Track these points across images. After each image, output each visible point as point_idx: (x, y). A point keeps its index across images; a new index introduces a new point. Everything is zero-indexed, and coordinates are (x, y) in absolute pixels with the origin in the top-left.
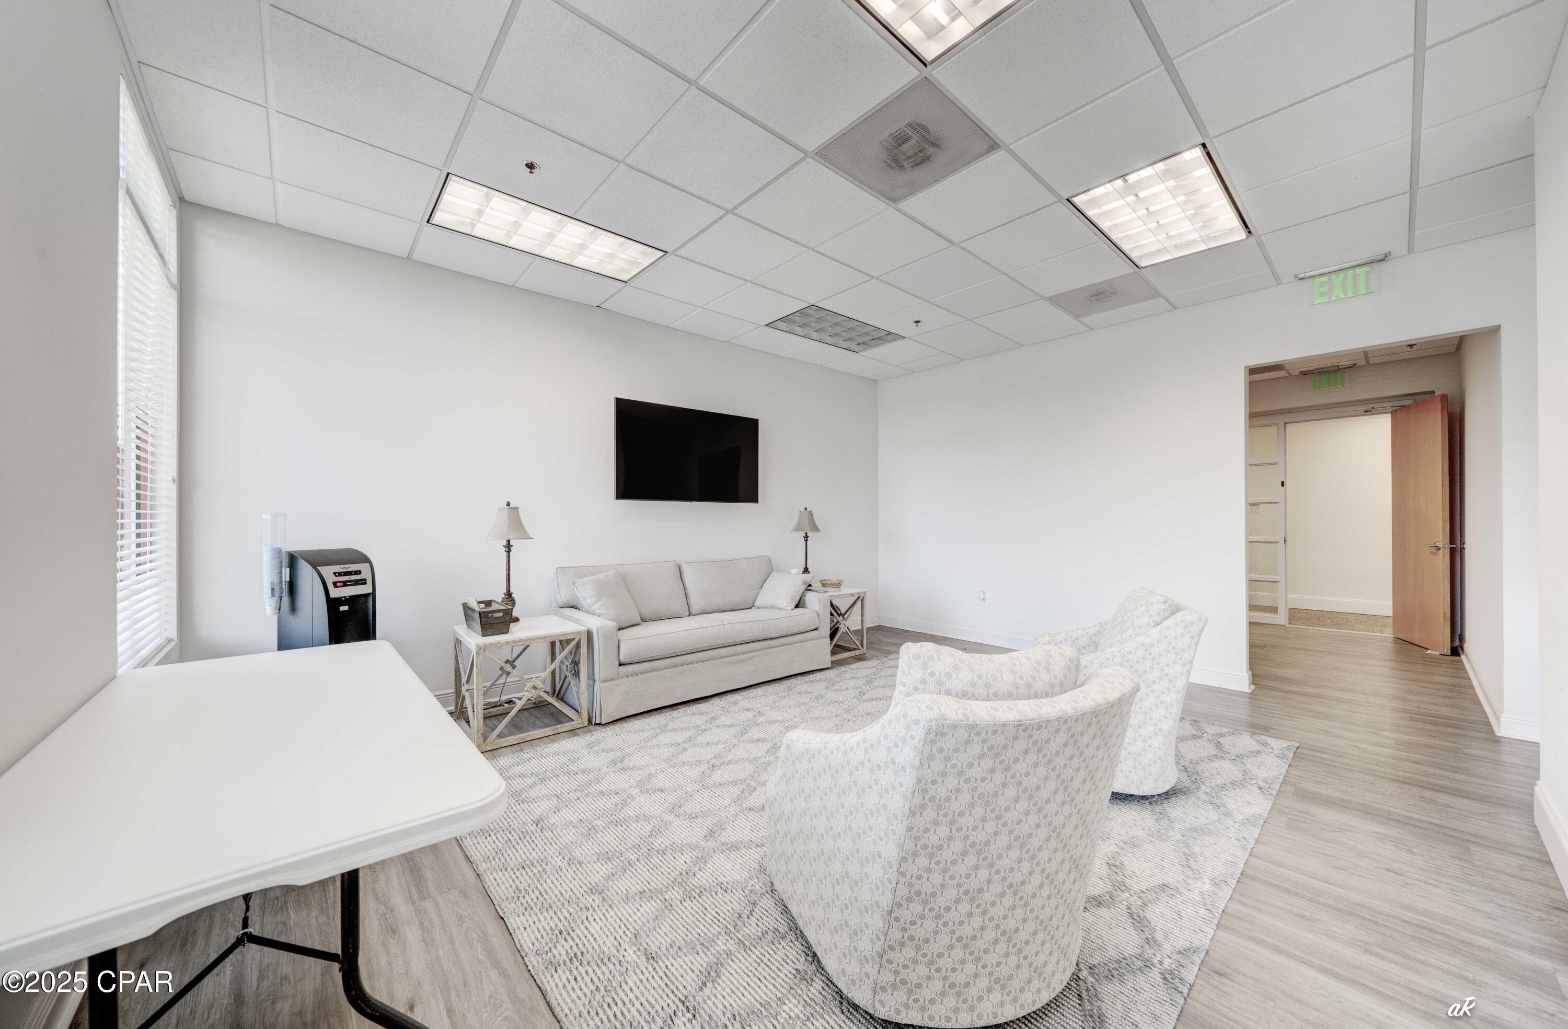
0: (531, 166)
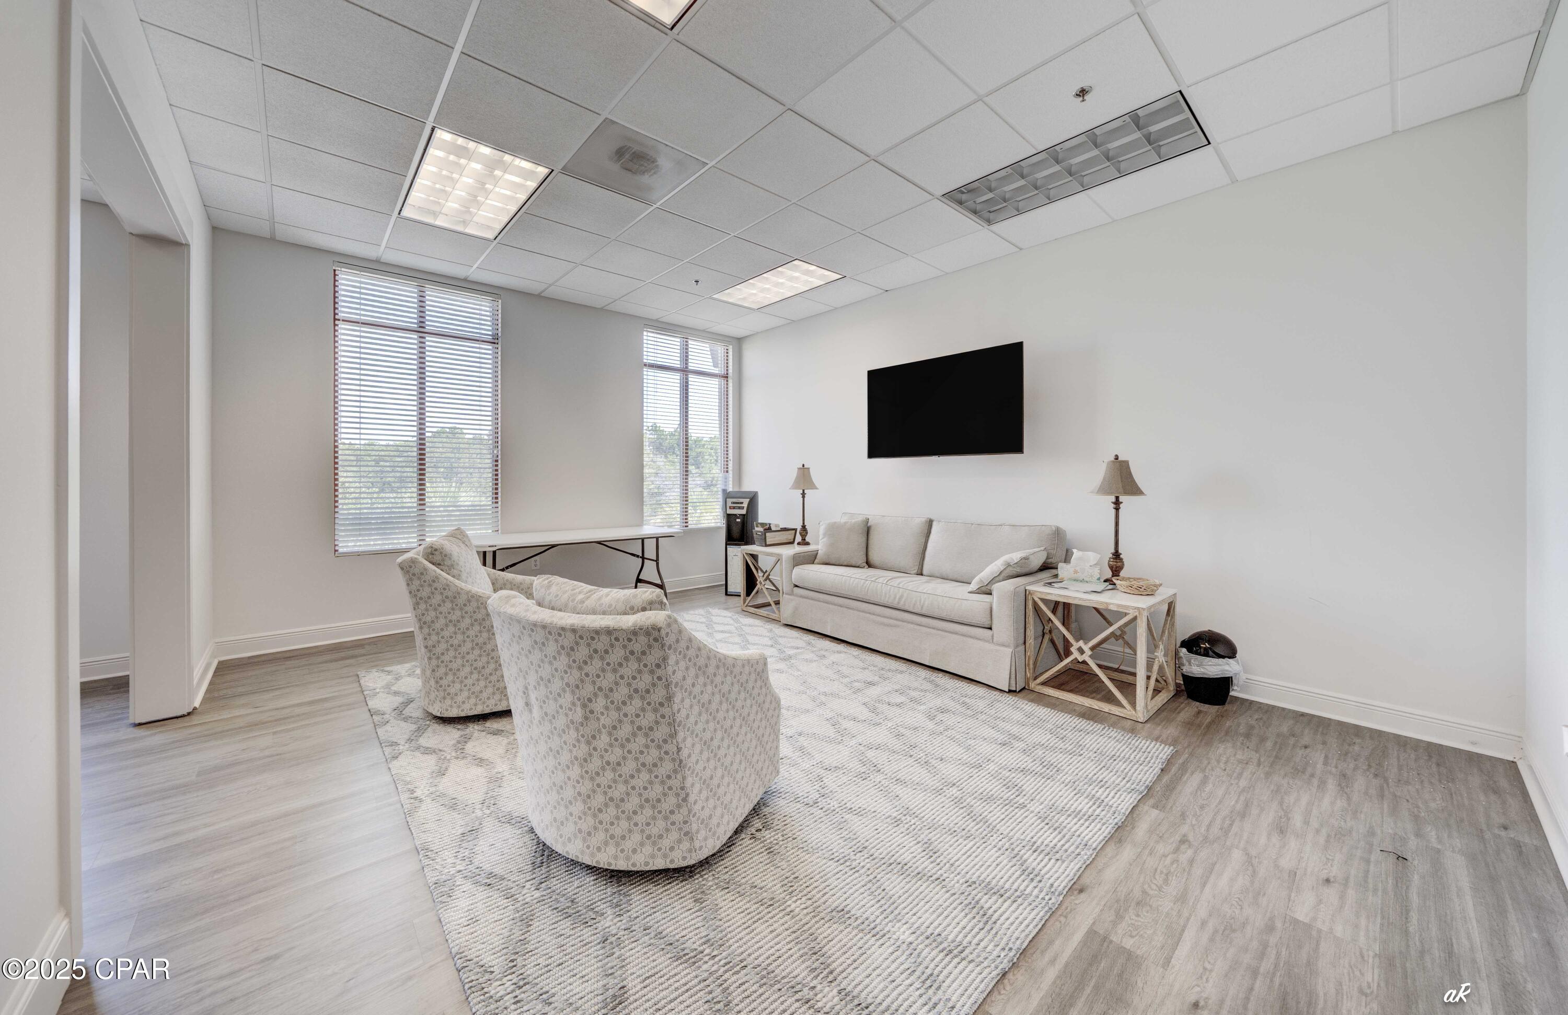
0: (697, 282)
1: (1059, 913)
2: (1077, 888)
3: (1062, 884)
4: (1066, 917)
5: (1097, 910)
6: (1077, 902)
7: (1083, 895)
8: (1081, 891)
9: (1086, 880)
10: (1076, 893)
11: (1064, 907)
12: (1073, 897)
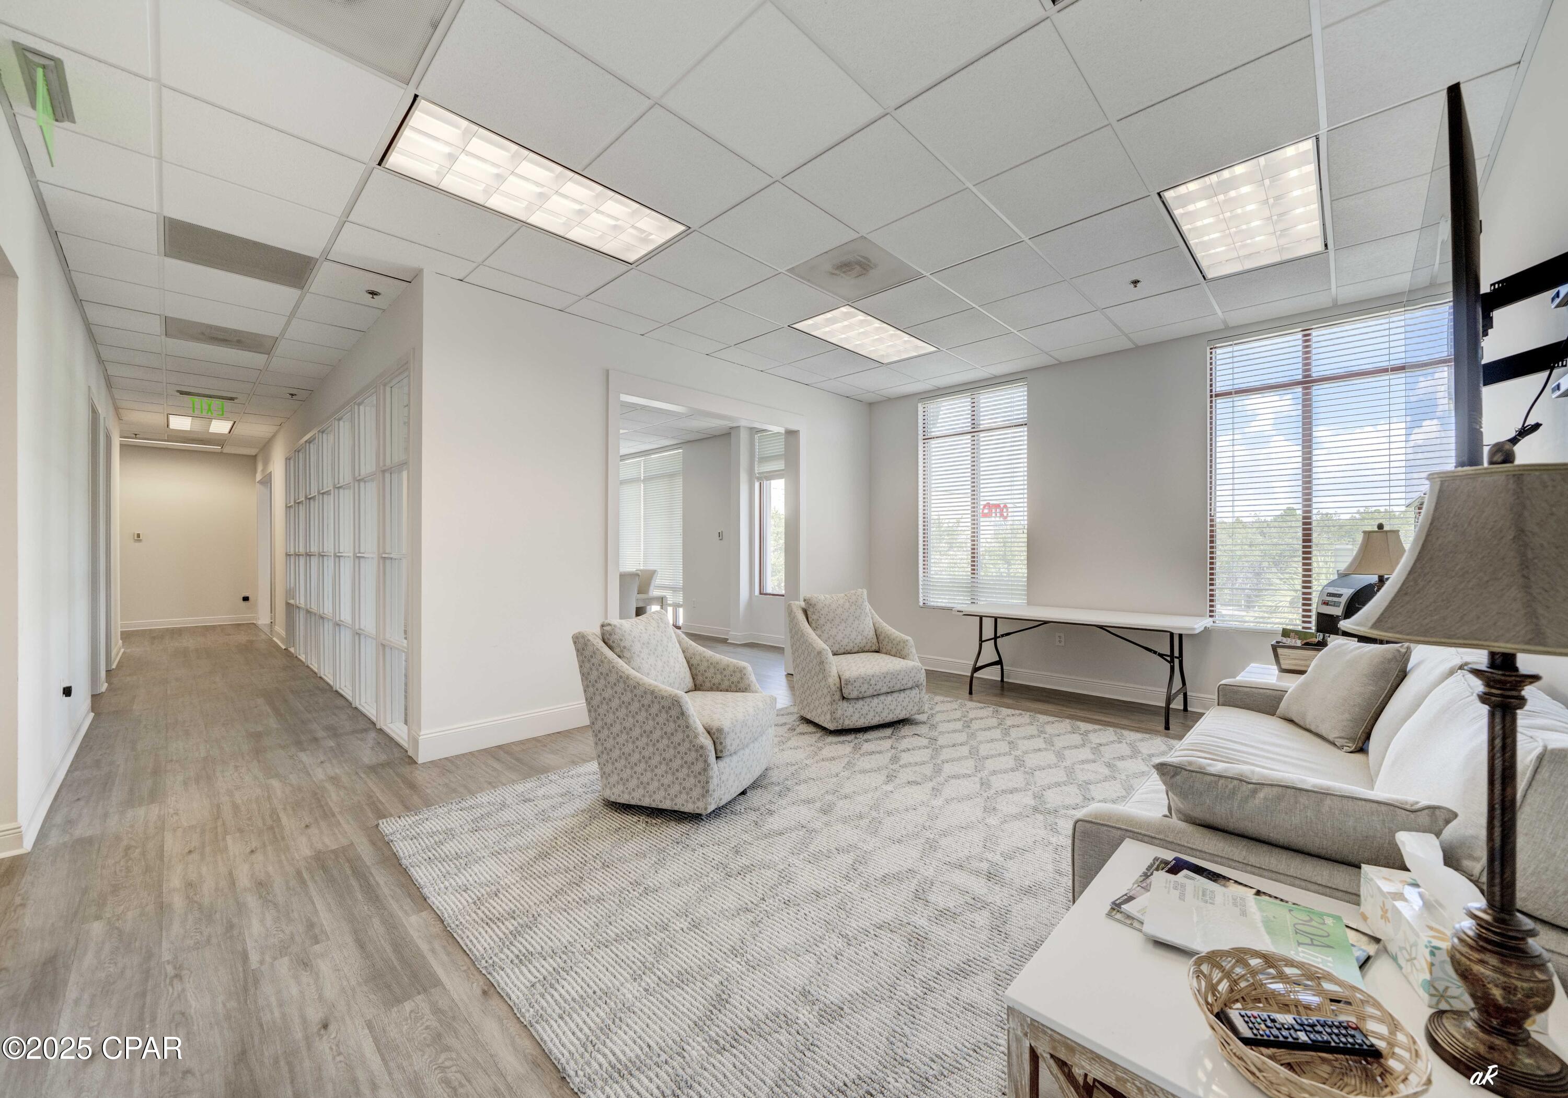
1: (472, 968)
2: (490, 990)
3: (499, 978)
4: (465, 971)
5: (455, 997)
6: (475, 985)
7: (479, 992)
8: (485, 993)
9: (495, 1002)
10: (486, 988)
11: (475, 973)
12: (481, 983)
